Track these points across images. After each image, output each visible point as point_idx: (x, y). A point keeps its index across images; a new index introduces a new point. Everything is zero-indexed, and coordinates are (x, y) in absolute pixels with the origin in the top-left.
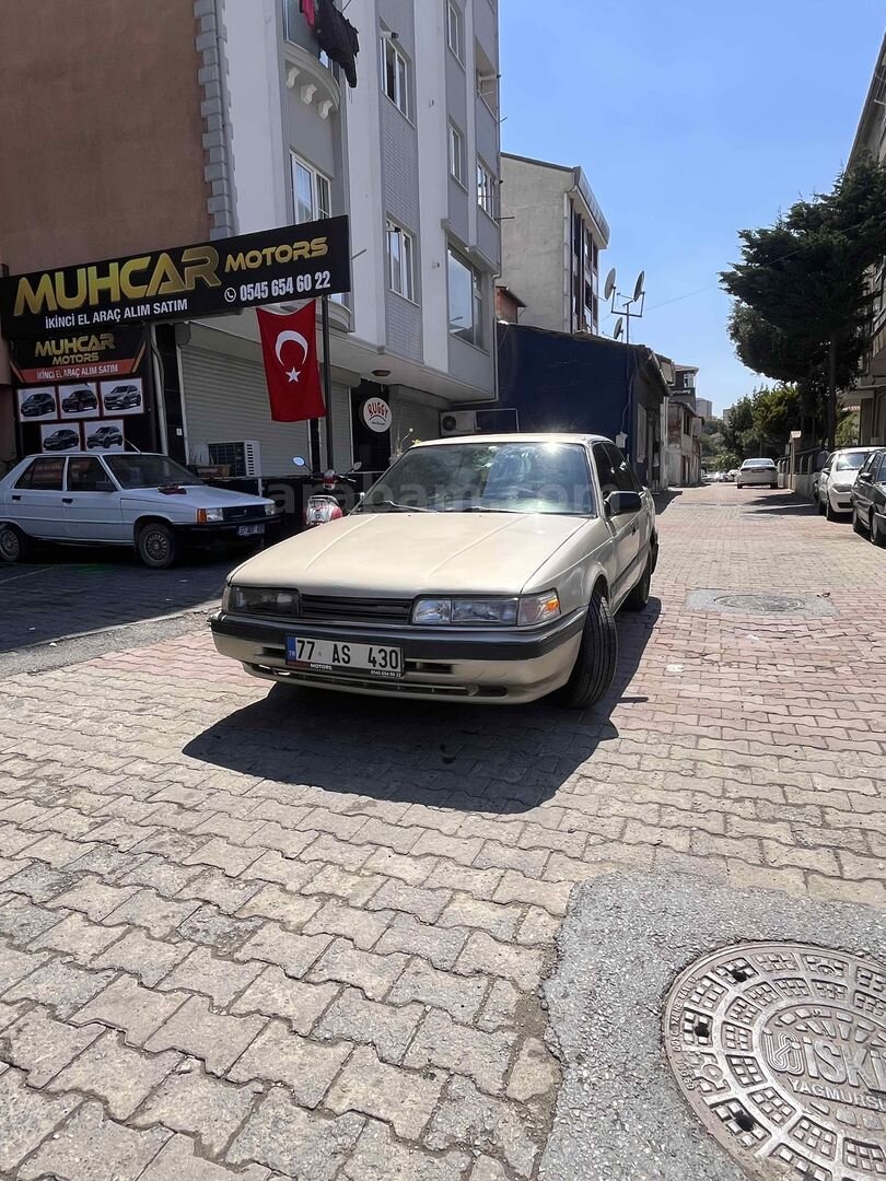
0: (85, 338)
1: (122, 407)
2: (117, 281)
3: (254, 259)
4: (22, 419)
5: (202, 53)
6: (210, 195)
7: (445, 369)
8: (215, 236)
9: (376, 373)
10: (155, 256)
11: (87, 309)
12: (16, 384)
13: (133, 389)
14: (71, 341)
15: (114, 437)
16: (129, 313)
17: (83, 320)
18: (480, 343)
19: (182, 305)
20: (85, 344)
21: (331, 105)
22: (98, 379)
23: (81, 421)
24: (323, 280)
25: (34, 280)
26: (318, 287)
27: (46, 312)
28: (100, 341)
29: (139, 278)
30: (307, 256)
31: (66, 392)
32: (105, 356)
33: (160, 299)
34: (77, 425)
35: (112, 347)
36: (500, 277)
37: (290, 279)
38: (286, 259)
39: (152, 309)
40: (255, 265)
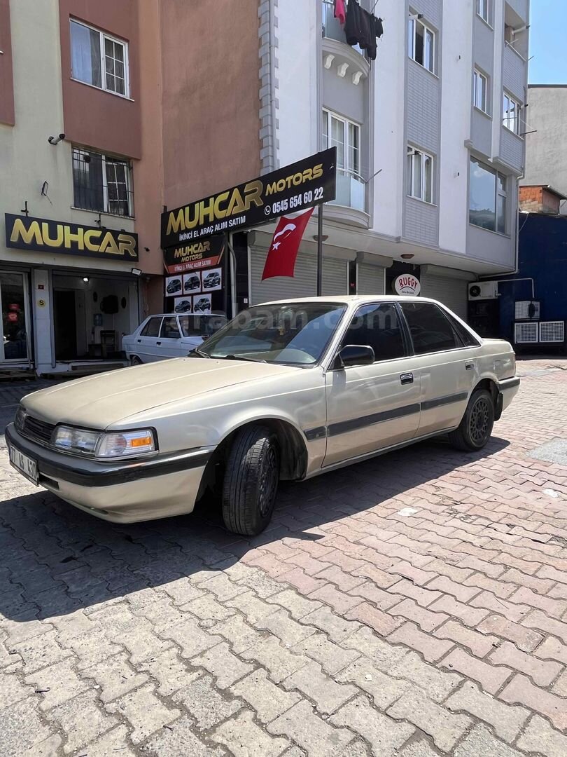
0: (196, 245)
1: (212, 286)
2: (213, 210)
3: (281, 185)
4: (167, 295)
5: (261, 59)
6: (262, 148)
7: (463, 251)
8: (263, 173)
9: (403, 256)
10: (231, 191)
11: (198, 228)
12: (166, 275)
13: (217, 274)
14: (190, 248)
15: (207, 304)
16: (217, 228)
17: (196, 234)
18: (502, 229)
19: (243, 220)
20: (196, 249)
21: (361, 74)
22: (201, 269)
23: (192, 295)
24: (319, 193)
25: (176, 212)
26: (316, 198)
27: (181, 232)
28: (203, 246)
29: (223, 206)
30: (310, 178)
31: (187, 277)
32: (206, 255)
33: (232, 217)
34: (190, 297)
35: (209, 249)
36: (523, 178)
37: (300, 195)
38: (299, 182)
39: (228, 224)
40: (282, 189)
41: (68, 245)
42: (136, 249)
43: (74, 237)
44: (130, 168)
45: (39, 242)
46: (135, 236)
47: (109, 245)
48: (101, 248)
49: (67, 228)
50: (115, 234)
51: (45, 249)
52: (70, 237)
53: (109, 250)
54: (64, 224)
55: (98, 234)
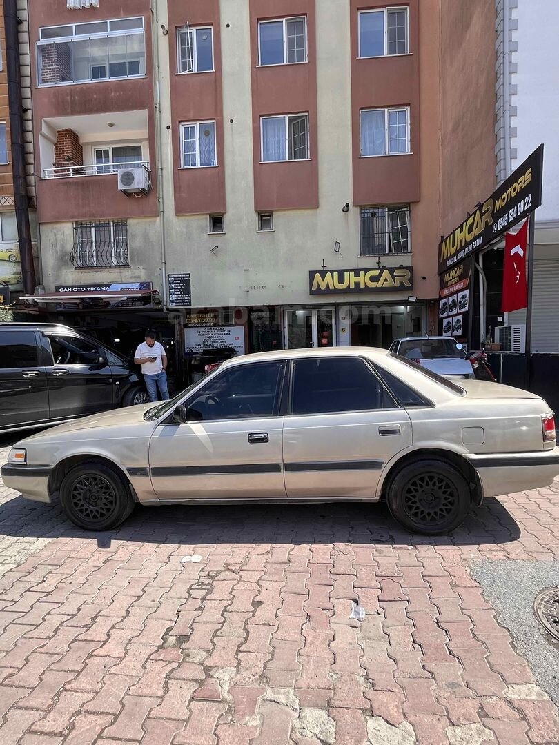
0: (456, 270)
1: (463, 308)
2: (465, 234)
3: (504, 199)
4: (440, 316)
6: (497, 164)
10: (475, 213)
11: (457, 253)
12: (439, 298)
13: (466, 296)
14: (453, 272)
16: (466, 251)
17: (455, 259)
19: (480, 241)
20: (456, 273)
22: (457, 292)
23: (452, 316)
24: (529, 201)
25: (446, 241)
26: (526, 208)
27: (448, 258)
28: (459, 269)
29: (470, 229)
30: (523, 187)
31: (450, 300)
32: (460, 278)
33: (475, 239)
35: (462, 273)
37: (516, 207)
38: (515, 193)
39: (472, 246)
40: (504, 203)
41: (352, 286)
42: (411, 280)
43: (357, 279)
44: (410, 211)
45: (331, 287)
46: (410, 269)
47: (386, 280)
48: (379, 284)
49: (352, 273)
50: (391, 270)
51: (336, 292)
52: (354, 279)
53: (386, 285)
54: (349, 271)
55: (376, 273)
